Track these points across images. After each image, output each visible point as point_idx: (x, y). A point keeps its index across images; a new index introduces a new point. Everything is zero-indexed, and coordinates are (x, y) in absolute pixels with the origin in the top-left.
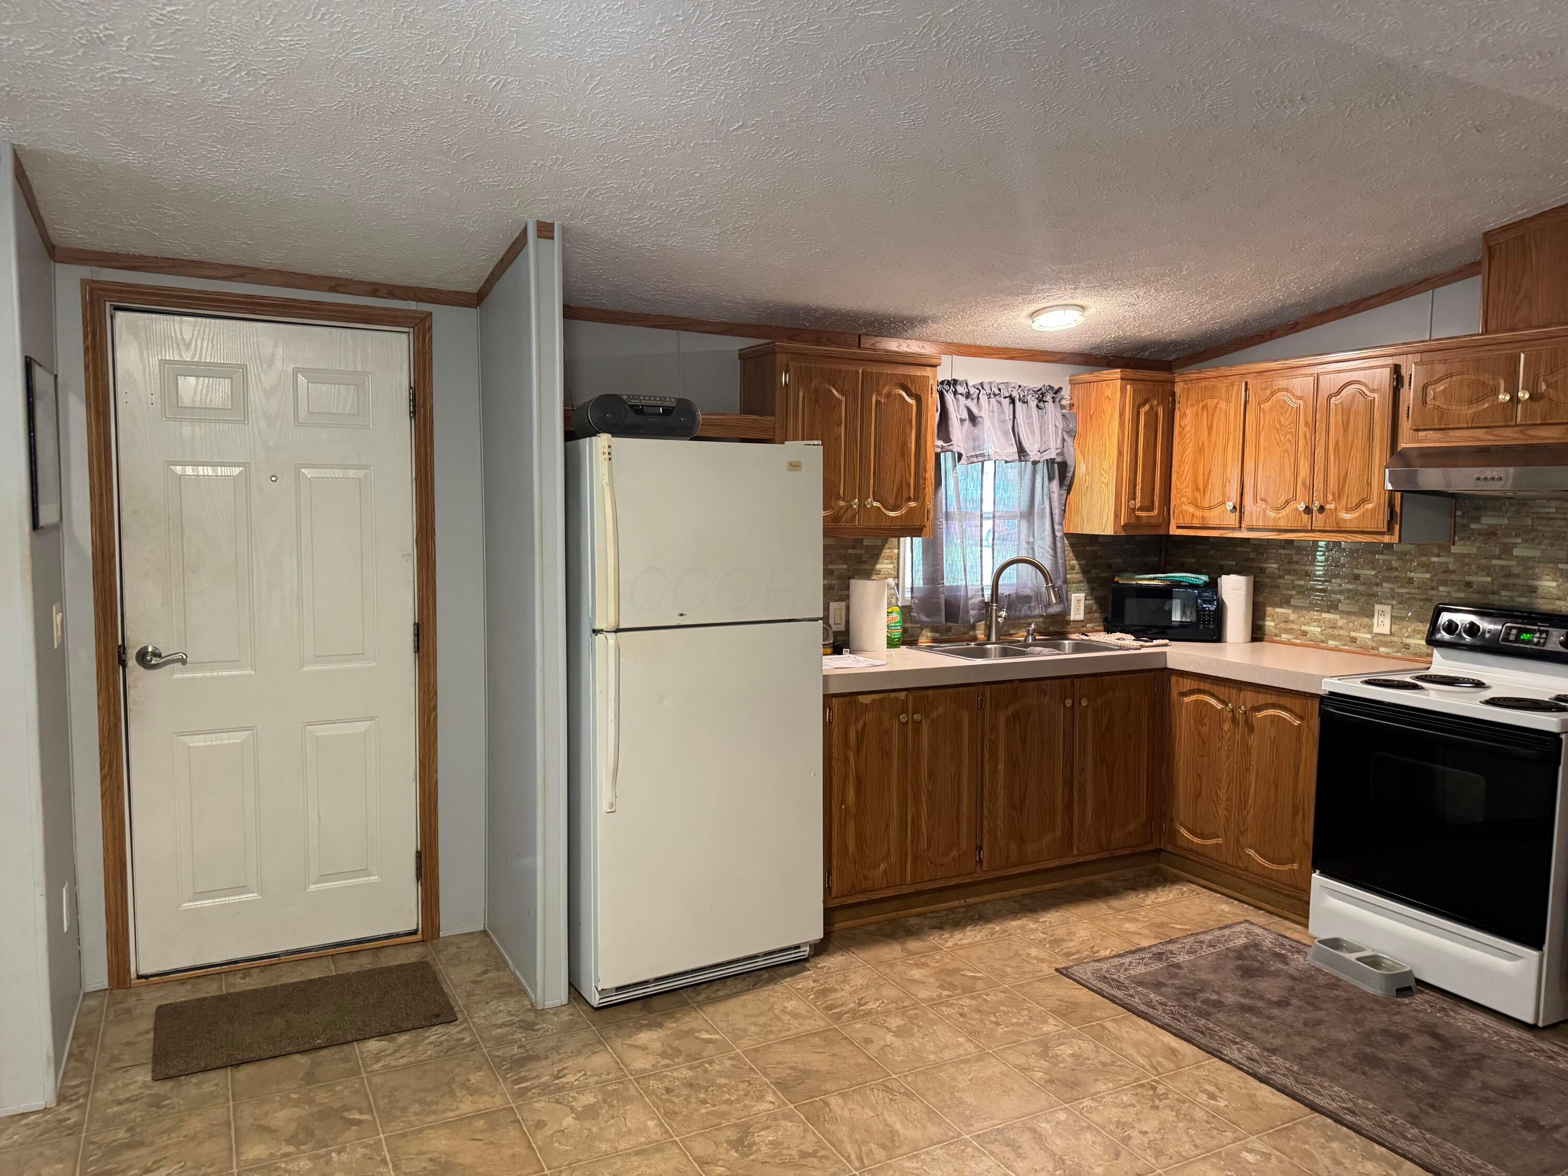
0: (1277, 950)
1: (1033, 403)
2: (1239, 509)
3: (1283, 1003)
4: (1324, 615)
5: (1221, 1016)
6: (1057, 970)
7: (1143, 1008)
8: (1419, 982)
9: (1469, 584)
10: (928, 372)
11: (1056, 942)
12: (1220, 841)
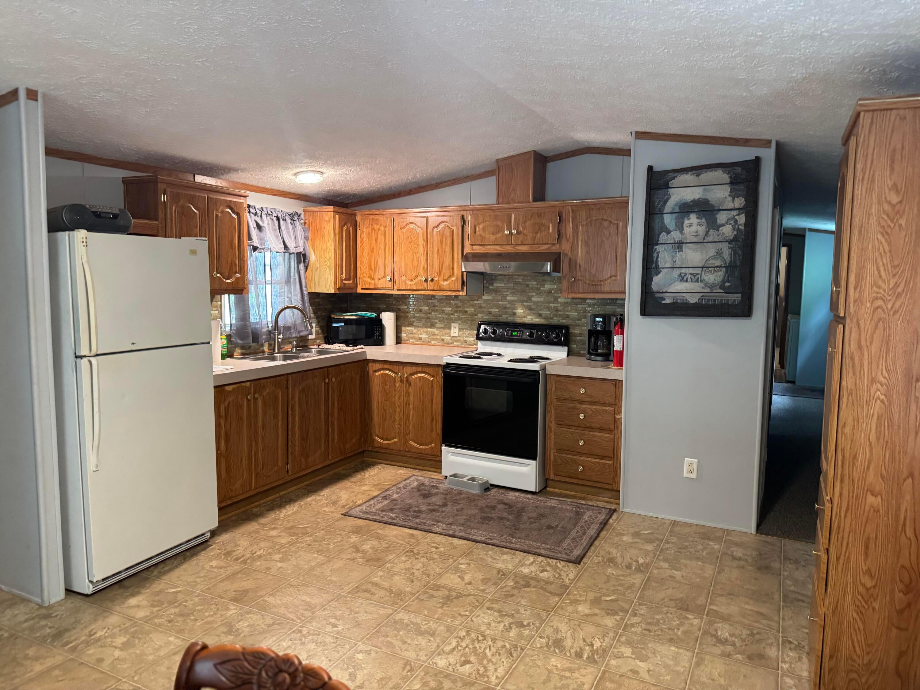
0: (432, 484)
1: (289, 221)
2: (392, 280)
3: (445, 505)
4: (429, 329)
5: (423, 516)
6: (342, 514)
7: (390, 521)
8: (492, 485)
9: (490, 313)
10: (241, 200)
11: (334, 503)
12: (396, 440)
